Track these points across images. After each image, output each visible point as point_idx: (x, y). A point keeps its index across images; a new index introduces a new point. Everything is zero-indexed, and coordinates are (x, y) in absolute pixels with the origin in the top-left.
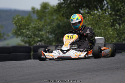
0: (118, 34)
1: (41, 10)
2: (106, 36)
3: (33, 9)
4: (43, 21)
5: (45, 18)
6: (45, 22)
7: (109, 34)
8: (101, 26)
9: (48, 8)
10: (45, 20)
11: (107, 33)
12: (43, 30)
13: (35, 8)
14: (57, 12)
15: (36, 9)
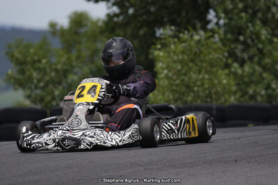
0: (238, 84)
2: (212, 87)
3: (53, 25)
5: (78, 47)
6: (78, 57)
7: (220, 83)
8: (202, 67)
10: (80, 51)
11: (216, 82)
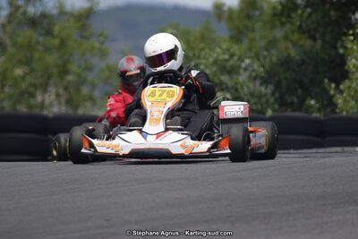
1: (241, 10)
4: (246, 43)
5: (251, 35)
6: (250, 49)
9: (262, 8)
10: (253, 40)
12: (241, 71)
13: (223, 5)
14: (284, 19)
15: (225, 8)
